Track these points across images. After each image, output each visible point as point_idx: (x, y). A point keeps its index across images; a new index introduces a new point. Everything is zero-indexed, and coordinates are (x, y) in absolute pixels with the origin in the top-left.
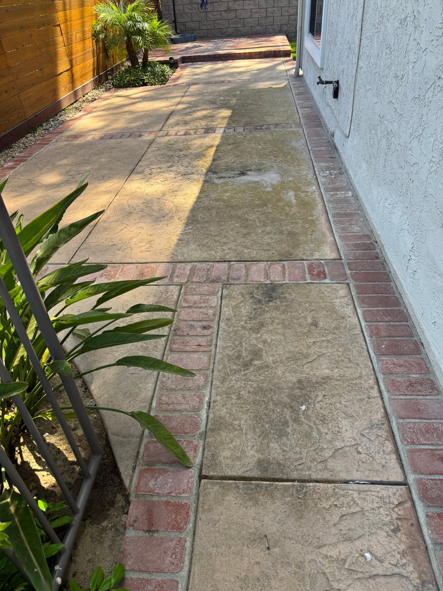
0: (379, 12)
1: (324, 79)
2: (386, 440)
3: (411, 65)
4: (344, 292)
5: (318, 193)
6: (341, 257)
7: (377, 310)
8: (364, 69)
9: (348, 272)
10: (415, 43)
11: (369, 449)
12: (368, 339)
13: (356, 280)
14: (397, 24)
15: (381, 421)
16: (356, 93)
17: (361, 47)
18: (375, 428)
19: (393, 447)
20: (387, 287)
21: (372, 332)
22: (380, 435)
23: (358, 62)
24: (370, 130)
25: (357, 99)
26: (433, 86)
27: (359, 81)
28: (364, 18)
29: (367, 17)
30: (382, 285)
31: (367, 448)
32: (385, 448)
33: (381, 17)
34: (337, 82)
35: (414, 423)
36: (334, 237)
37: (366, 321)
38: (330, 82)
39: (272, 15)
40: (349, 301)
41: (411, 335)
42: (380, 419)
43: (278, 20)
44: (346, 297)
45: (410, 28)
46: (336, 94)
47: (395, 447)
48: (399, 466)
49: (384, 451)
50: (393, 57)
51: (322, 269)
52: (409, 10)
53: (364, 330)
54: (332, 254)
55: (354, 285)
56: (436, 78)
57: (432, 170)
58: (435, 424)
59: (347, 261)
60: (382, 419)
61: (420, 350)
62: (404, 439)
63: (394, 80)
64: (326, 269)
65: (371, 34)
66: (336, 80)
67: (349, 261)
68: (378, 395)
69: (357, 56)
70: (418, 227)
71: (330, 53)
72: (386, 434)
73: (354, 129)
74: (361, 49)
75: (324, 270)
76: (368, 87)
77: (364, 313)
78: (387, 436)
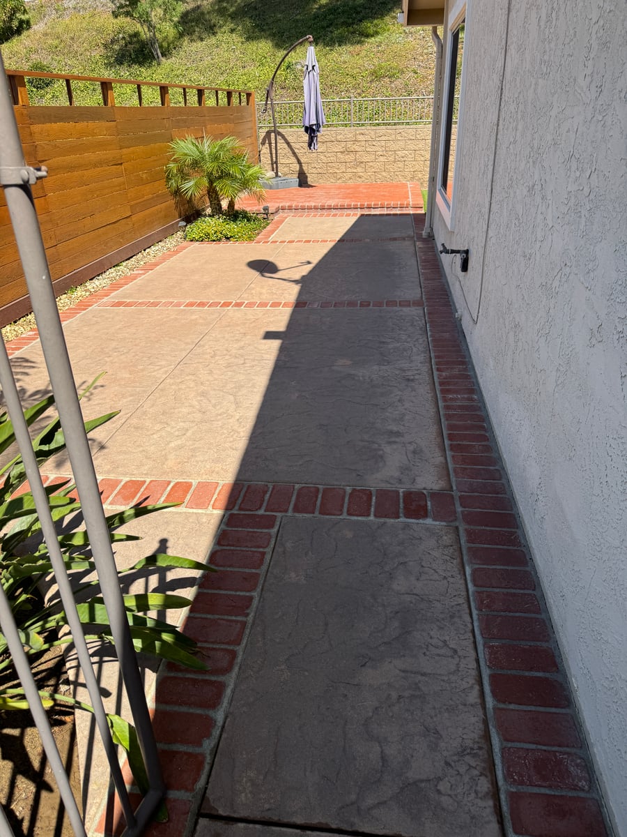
0: (509, 174)
1: (448, 248)
2: (481, 774)
3: (538, 244)
4: (450, 539)
5: (432, 394)
6: (452, 487)
7: (493, 569)
8: (493, 240)
9: (459, 509)
10: (542, 217)
11: (454, 787)
12: (475, 612)
13: (468, 523)
14: (525, 192)
15: (478, 743)
16: (485, 268)
17: (491, 213)
18: (468, 754)
19: (490, 786)
20: (511, 536)
21: (482, 602)
22: (474, 766)
23: (487, 230)
24: (499, 319)
25: (486, 275)
26: (560, 274)
27: (488, 254)
28: (494, 177)
29: (497, 177)
30: (506, 532)
31: (451, 786)
32: (478, 788)
33: (511, 180)
34: (467, 252)
35: (528, 750)
36: (446, 458)
37: (475, 585)
38: (458, 252)
39: (402, 159)
40: (455, 553)
41: (538, 611)
42: (477, 740)
43: (411, 166)
44: (451, 546)
45: (538, 199)
46: (465, 267)
47: (493, 787)
48: (496, 819)
49: (476, 792)
50: (521, 231)
51: (422, 503)
52: (536, 177)
53: (471, 598)
54: (440, 482)
55: (466, 530)
56: (563, 265)
57: (558, 383)
58: (558, 754)
59: (459, 494)
60: (480, 740)
61: (548, 635)
62: (508, 775)
63: (522, 259)
64: (429, 504)
65: (501, 199)
66: (466, 249)
67: (463, 493)
68: (478, 701)
69: (487, 223)
70: (545, 456)
71: (462, 214)
72: (483, 765)
73: (482, 315)
74: (491, 215)
75: (426, 505)
76: (497, 263)
77: (474, 572)
78: (484, 769)
